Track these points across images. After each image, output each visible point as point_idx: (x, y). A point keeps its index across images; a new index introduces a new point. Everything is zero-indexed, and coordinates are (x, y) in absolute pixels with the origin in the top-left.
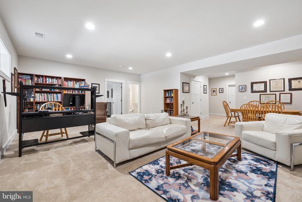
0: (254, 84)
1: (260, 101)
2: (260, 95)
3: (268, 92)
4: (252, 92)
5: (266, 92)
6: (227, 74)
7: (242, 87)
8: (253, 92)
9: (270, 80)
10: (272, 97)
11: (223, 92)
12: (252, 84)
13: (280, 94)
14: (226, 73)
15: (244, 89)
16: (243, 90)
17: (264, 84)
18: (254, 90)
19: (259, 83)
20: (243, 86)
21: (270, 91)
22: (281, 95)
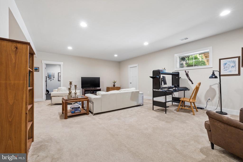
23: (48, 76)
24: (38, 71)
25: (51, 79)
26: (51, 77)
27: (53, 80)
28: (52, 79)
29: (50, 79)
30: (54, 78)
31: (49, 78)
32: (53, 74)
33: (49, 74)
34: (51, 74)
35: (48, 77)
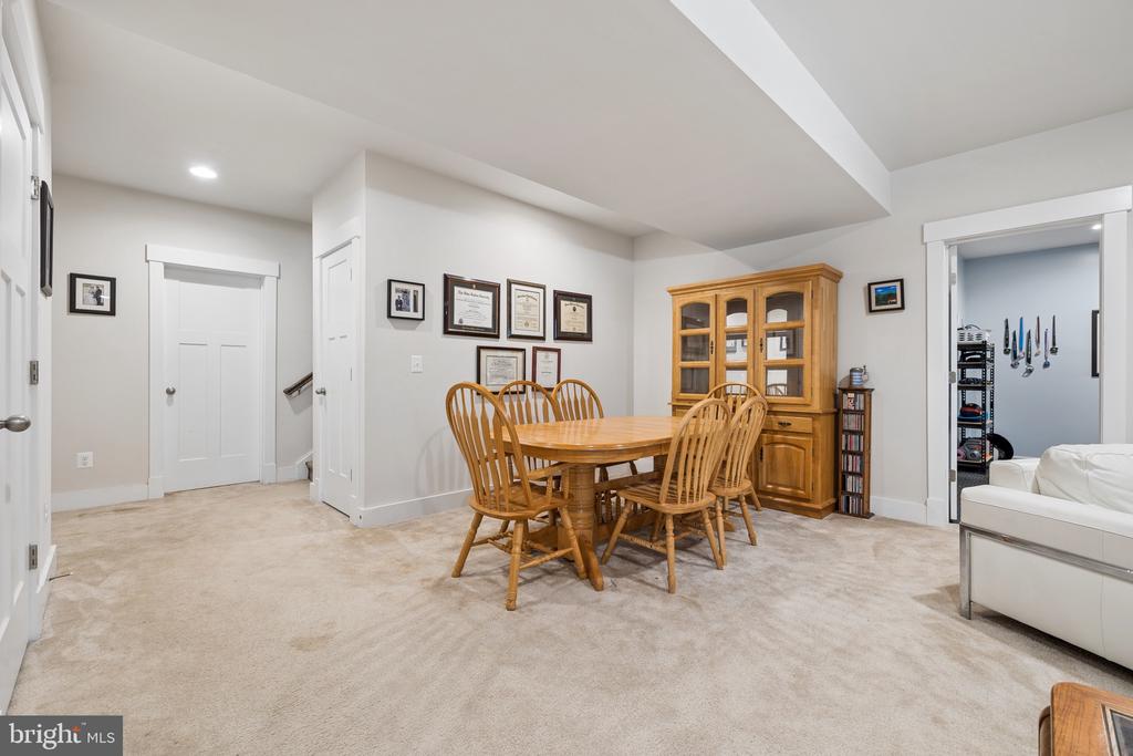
0: (458, 285)
1: (479, 382)
2: (479, 348)
3: (503, 341)
4: (445, 332)
5: (498, 336)
6: (203, 173)
7: (405, 292)
8: (452, 329)
9: (510, 283)
10: (514, 361)
12: (450, 284)
13: (535, 349)
15: (416, 310)
16: (411, 314)
17: (490, 294)
18: (456, 322)
19: (477, 288)
20: (411, 288)
21: (512, 337)
22: (538, 353)
23: (1007, 339)
24: (899, 305)
25: (1029, 361)
26: (1029, 349)
27: (1046, 365)
28: (1037, 362)
29: (1023, 362)
30: (1054, 351)
31: (1015, 357)
32: (1046, 325)
33: (1014, 327)
34: (1030, 326)
35: (1006, 352)
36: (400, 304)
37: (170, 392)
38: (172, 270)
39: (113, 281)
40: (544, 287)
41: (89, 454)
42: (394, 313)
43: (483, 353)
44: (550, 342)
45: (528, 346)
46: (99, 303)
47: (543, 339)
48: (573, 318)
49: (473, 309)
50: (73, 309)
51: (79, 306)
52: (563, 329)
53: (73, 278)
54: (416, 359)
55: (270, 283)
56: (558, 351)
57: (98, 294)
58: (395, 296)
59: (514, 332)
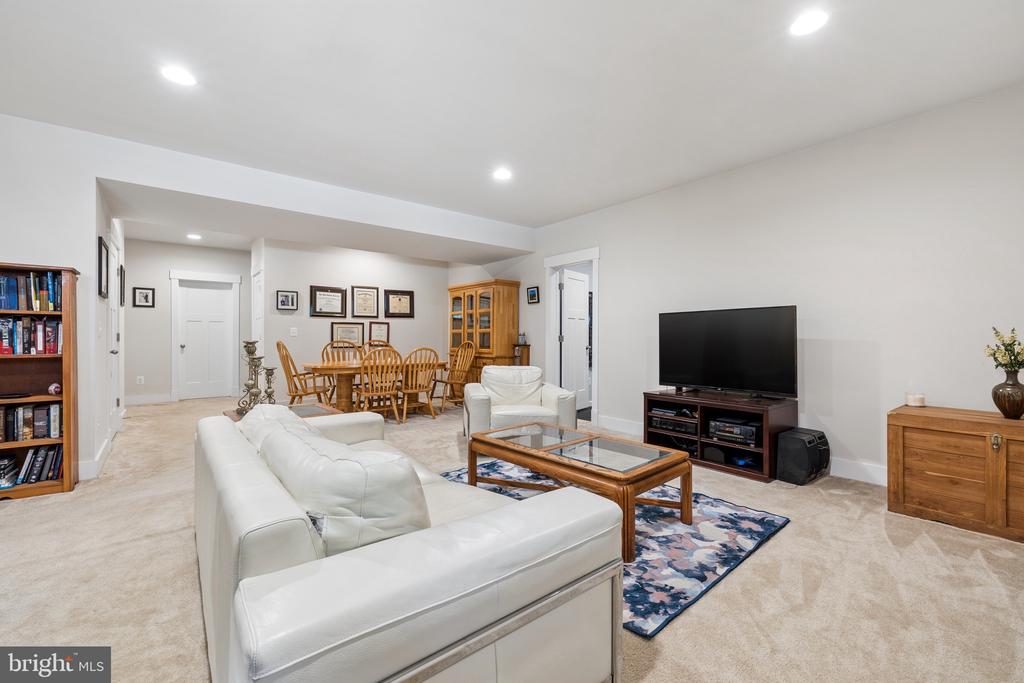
0: (318, 291)
1: (332, 341)
2: (332, 323)
3: (349, 319)
4: (312, 316)
5: (345, 317)
6: (194, 237)
7: (287, 296)
8: (315, 313)
9: (353, 288)
10: (356, 330)
11: (153, 306)
12: (314, 290)
13: (371, 323)
14: (191, 234)
15: (293, 305)
16: (290, 307)
17: (340, 295)
18: (318, 310)
19: (331, 292)
20: (290, 294)
21: (354, 316)
22: (373, 325)
24: (537, 300)
36: (285, 302)
37: (183, 347)
38: (183, 283)
39: (153, 290)
40: (377, 289)
41: (142, 377)
42: (280, 307)
43: (335, 326)
44: (382, 318)
45: (366, 322)
46: (147, 301)
47: (377, 317)
48: (399, 305)
49: (329, 302)
50: (135, 305)
51: (137, 303)
52: (391, 311)
53: (135, 289)
54: (294, 330)
55: (236, 287)
56: (388, 324)
57: (146, 297)
58: (280, 299)
59: (356, 314)
